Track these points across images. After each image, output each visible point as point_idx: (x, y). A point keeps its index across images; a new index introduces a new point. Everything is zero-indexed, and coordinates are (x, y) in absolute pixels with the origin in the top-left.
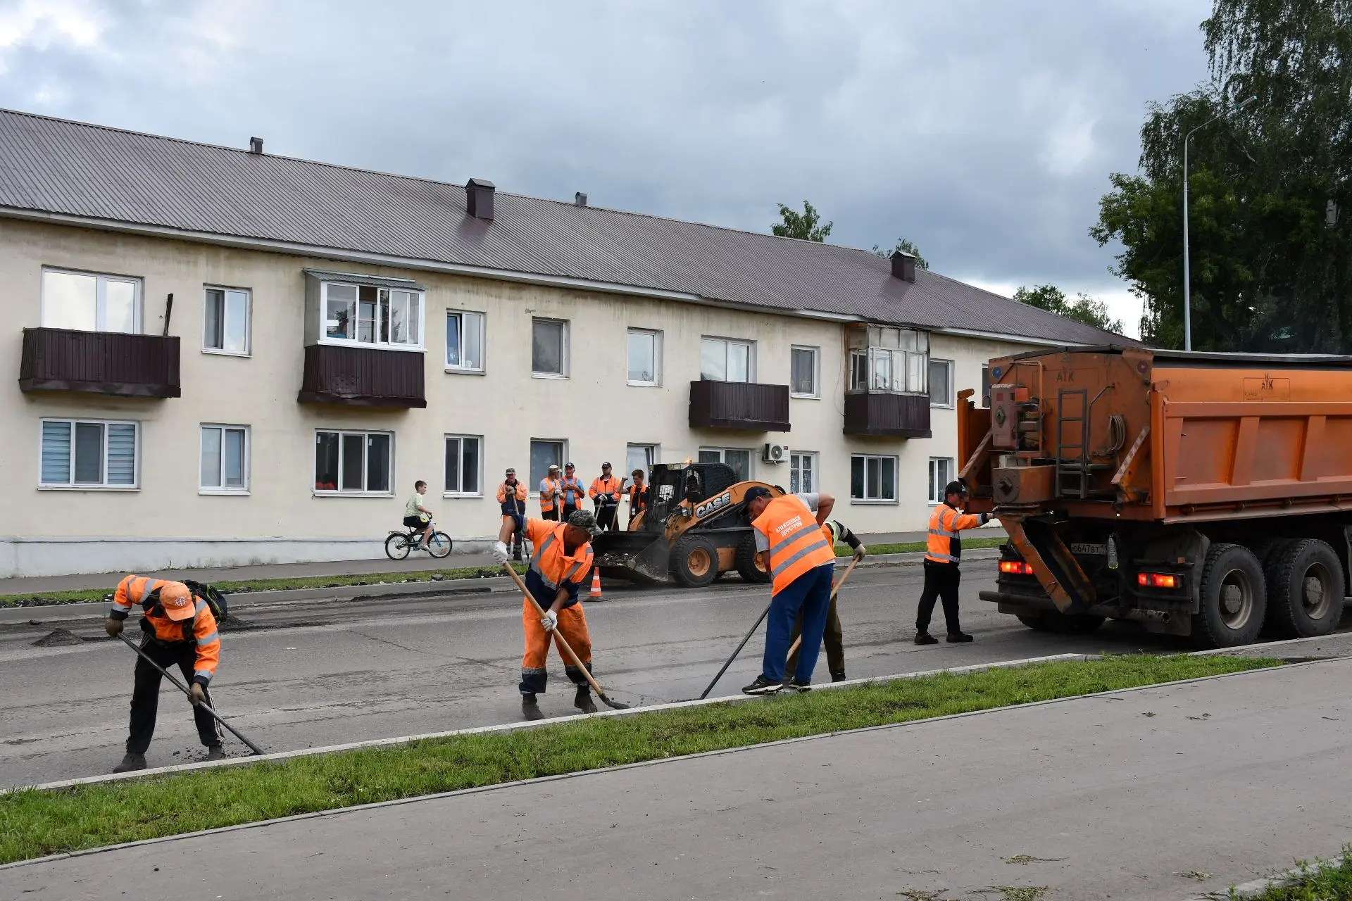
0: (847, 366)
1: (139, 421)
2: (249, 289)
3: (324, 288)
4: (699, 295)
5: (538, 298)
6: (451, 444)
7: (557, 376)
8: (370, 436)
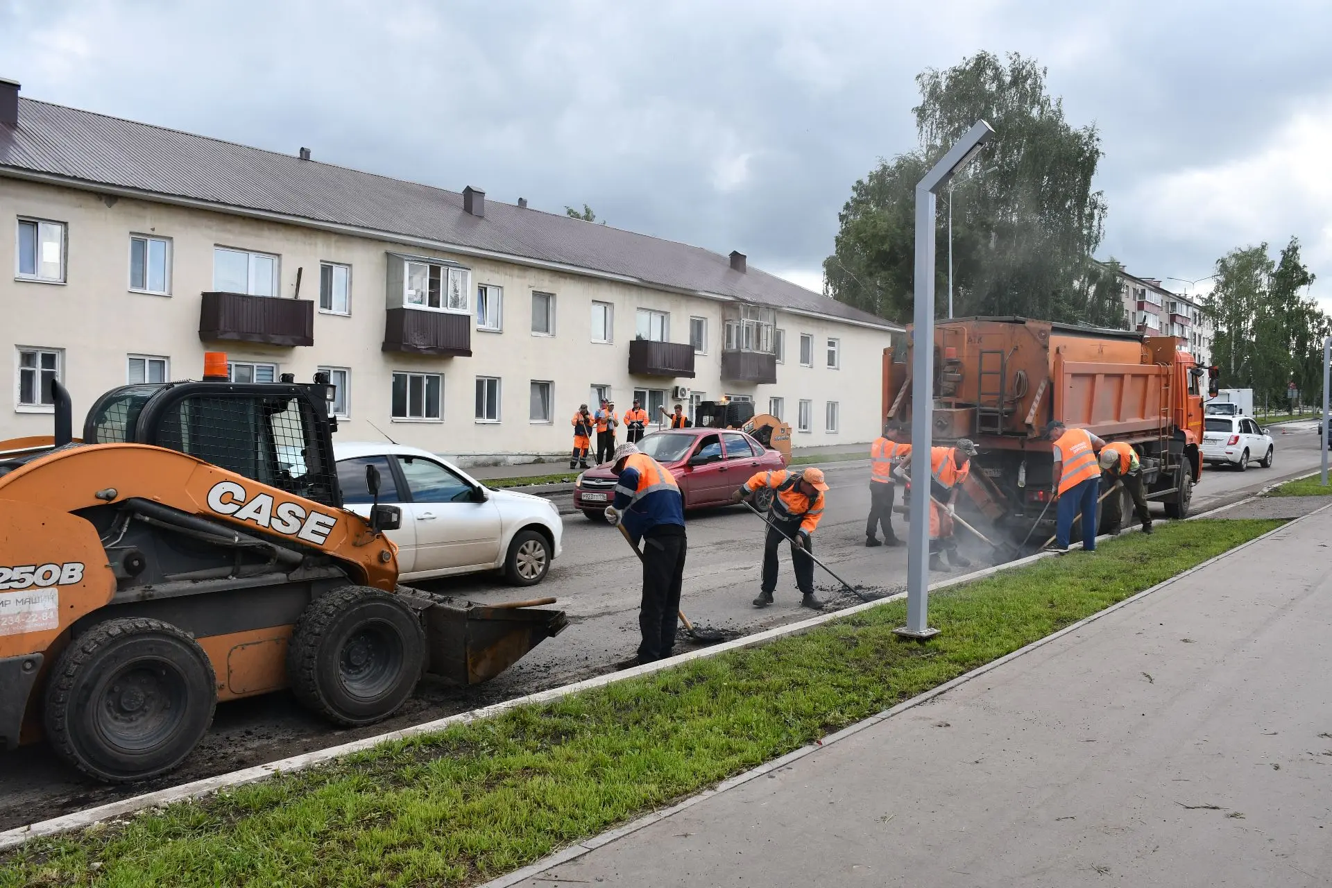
0: (723, 333)
1: (276, 364)
2: (350, 265)
3: (406, 265)
4: (641, 279)
5: (536, 277)
6: (479, 384)
7: (545, 335)
8: (427, 377)
